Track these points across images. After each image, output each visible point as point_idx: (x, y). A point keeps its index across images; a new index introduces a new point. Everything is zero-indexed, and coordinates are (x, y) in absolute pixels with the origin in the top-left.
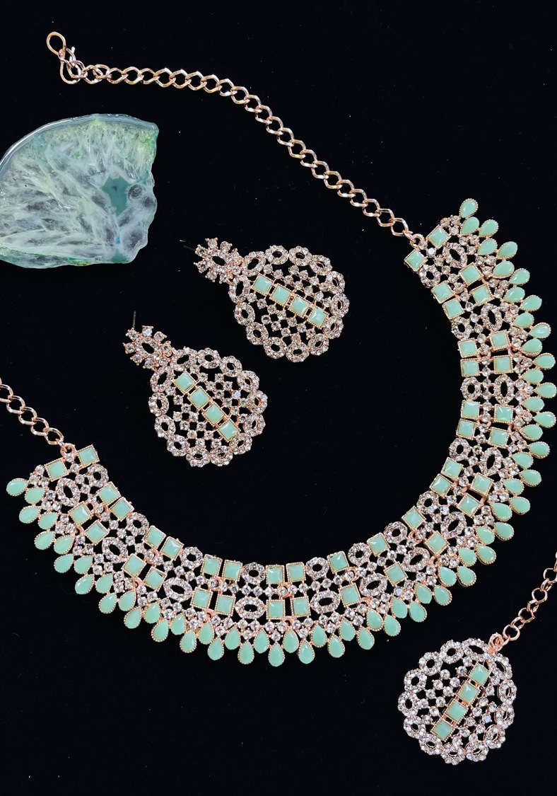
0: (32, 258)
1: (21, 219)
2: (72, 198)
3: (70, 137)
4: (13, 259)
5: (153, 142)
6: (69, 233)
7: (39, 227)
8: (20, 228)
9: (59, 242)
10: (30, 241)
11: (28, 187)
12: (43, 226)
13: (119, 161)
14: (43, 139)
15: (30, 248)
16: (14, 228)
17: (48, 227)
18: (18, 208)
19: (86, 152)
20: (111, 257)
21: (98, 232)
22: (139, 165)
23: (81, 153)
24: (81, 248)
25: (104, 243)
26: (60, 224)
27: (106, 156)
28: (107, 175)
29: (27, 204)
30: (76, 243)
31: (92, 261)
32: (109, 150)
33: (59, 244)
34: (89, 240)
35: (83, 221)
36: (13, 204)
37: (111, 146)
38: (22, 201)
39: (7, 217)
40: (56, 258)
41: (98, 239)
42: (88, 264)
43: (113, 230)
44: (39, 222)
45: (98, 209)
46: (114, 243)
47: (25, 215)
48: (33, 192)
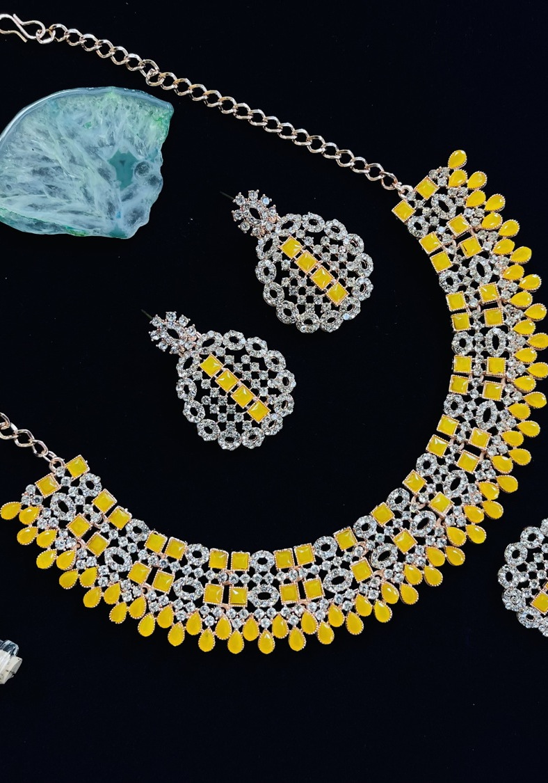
0: (30, 223)
1: (23, 182)
2: (78, 167)
3: (83, 106)
4: (12, 220)
5: (166, 122)
6: (70, 202)
7: (41, 192)
8: (21, 191)
9: (59, 210)
10: (31, 206)
11: (35, 151)
12: (44, 191)
13: (130, 136)
14: (56, 105)
15: (30, 212)
16: (15, 190)
17: (51, 193)
18: (23, 171)
19: (97, 123)
20: (110, 231)
21: (100, 205)
22: (149, 143)
23: (93, 124)
24: (81, 218)
25: (104, 216)
26: (63, 192)
27: (117, 129)
28: (116, 148)
29: (32, 168)
30: (77, 213)
31: (91, 233)
32: (121, 125)
33: (60, 212)
34: (90, 212)
35: (85, 190)
36: (18, 167)
37: (124, 121)
38: (27, 165)
39: (9, 178)
40: (54, 226)
41: (99, 211)
42: (85, 235)
43: (115, 205)
44: (42, 187)
45: (102, 181)
46: (114, 217)
47: (28, 179)
48: (40, 157)
